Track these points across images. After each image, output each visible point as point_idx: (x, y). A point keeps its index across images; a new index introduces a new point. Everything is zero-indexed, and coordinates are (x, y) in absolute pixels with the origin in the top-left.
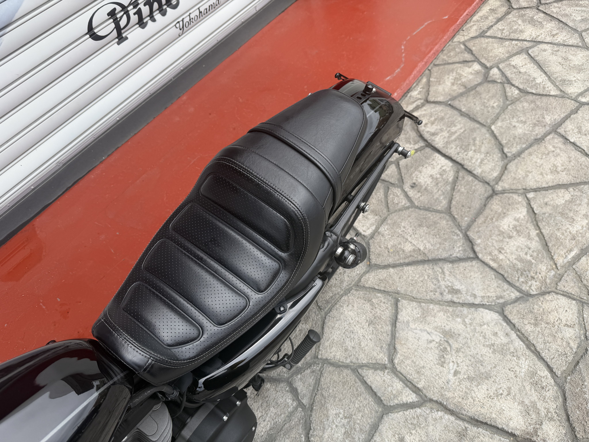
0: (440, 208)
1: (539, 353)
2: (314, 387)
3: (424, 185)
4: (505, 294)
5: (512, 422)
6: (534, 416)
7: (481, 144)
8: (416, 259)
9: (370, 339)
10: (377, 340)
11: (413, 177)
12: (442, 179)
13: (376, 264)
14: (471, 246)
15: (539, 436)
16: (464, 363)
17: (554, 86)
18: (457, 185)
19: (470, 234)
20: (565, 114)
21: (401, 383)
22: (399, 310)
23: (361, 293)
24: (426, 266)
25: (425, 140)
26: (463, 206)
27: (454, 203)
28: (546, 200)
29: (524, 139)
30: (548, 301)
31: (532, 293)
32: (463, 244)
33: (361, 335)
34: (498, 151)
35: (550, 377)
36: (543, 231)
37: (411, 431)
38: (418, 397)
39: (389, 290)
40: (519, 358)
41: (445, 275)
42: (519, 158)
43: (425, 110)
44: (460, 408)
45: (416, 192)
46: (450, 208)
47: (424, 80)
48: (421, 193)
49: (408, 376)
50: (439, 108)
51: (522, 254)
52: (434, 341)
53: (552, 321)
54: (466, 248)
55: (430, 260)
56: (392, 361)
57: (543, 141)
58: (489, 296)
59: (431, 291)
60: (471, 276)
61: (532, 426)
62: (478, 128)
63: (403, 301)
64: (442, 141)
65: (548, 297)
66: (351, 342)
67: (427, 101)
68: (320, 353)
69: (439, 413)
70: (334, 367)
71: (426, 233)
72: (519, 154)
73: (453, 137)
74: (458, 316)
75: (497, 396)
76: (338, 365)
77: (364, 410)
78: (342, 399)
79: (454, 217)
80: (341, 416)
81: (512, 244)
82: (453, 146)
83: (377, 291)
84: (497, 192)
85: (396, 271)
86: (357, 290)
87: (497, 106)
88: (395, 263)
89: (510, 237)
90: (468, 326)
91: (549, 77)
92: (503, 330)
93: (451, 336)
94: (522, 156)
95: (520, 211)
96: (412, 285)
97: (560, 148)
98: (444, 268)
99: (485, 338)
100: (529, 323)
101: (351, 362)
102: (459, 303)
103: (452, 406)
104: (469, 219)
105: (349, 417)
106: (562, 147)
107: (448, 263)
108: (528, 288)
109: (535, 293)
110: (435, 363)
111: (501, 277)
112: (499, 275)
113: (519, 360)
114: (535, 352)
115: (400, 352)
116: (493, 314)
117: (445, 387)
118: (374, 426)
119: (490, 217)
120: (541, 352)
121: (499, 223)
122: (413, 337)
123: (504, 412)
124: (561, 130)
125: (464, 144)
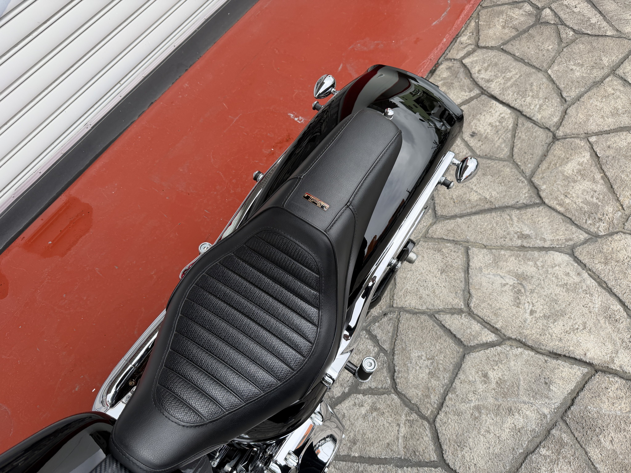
0: (502, 156)
1: (610, 289)
2: (393, 333)
3: (484, 133)
4: (574, 236)
5: (589, 353)
6: (610, 346)
7: (538, 89)
8: (483, 208)
9: (444, 286)
10: (451, 287)
11: (472, 126)
12: (502, 126)
13: (442, 215)
14: (536, 192)
15: (615, 363)
16: (539, 303)
17: (610, 26)
18: (517, 132)
19: (535, 180)
20: (623, 55)
21: (479, 324)
22: (471, 257)
23: (430, 244)
24: (493, 214)
25: (481, 88)
26: (525, 153)
27: (516, 150)
28: (608, 143)
29: (583, 82)
30: (616, 240)
31: (601, 234)
32: (529, 190)
33: (434, 283)
34: (557, 96)
35: (622, 311)
36: (608, 174)
37: (494, 367)
38: (497, 336)
39: (459, 239)
40: (592, 294)
41: (513, 222)
42: (578, 102)
43: (477, 56)
44: (538, 343)
45: (476, 141)
46: (513, 156)
47: (473, 24)
48: (482, 141)
49: (486, 318)
50: (491, 53)
51: (589, 198)
52: (508, 284)
53: (622, 259)
54: (532, 194)
55: (497, 208)
56: (468, 305)
57: (602, 84)
58: (558, 239)
59: (501, 238)
60: (539, 221)
61: (608, 356)
62: (534, 73)
63: (474, 248)
64: (498, 87)
65: (616, 237)
66: (425, 290)
67: (478, 47)
68: (395, 302)
69: (519, 349)
70: (411, 314)
71: (491, 182)
72: (578, 98)
73: (509, 84)
74: (529, 259)
75: (573, 331)
76: (415, 313)
77: (446, 351)
78: (422, 342)
79: (517, 164)
80: (424, 358)
81: (578, 188)
82: (510, 92)
83: (446, 241)
84: (559, 138)
85: (464, 221)
86: (425, 241)
87: (552, 48)
88: (462, 213)
89: (575, 181)
90: (540, 268)
91: (604, 17)
92: (574, 270)
93: (525, 279)
94: (582, 100)
95: (583, 155)
96: (481, 233)
97: (620, 91)
98: (512, 214)
99: (558, 279)
100: (599, 262)
101: (427, 309)
102: (529, 247)
103: (530, 342)
104: (533, 166)
105: (431, 359)
106: (622, 89)
107: (516, 210)
108: (596, 230)
109: (603, 234)
110: (511, 304)
111: (569, 221)
112: (567, 219)
113: (592, 297)
114: (607, 288)
115: (475, 296)
116: (564, 256)
117: (522, 326)
118: (457, 365)
119: (553, 163)
120: (613, 288)
121: (563, 168)
122: (487, 281)
123: (581, 344)
124: (620, 72)
125: (521, 90)
